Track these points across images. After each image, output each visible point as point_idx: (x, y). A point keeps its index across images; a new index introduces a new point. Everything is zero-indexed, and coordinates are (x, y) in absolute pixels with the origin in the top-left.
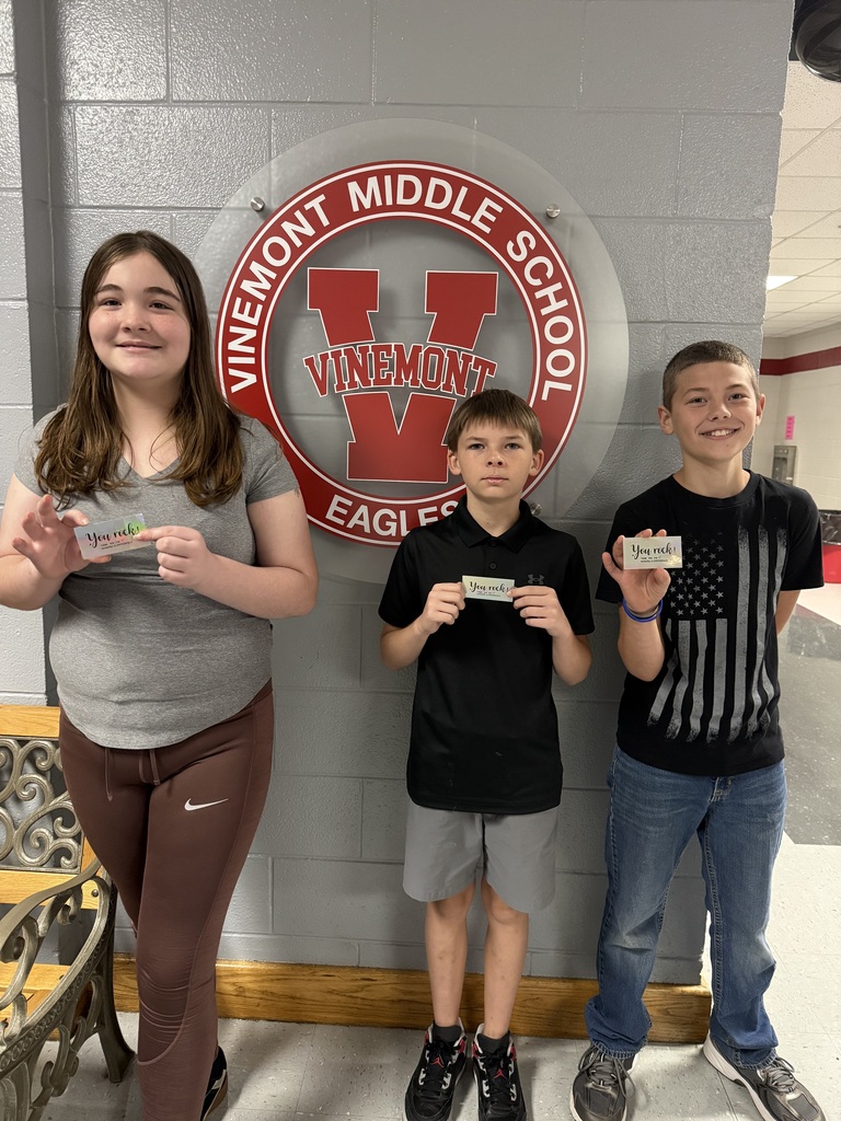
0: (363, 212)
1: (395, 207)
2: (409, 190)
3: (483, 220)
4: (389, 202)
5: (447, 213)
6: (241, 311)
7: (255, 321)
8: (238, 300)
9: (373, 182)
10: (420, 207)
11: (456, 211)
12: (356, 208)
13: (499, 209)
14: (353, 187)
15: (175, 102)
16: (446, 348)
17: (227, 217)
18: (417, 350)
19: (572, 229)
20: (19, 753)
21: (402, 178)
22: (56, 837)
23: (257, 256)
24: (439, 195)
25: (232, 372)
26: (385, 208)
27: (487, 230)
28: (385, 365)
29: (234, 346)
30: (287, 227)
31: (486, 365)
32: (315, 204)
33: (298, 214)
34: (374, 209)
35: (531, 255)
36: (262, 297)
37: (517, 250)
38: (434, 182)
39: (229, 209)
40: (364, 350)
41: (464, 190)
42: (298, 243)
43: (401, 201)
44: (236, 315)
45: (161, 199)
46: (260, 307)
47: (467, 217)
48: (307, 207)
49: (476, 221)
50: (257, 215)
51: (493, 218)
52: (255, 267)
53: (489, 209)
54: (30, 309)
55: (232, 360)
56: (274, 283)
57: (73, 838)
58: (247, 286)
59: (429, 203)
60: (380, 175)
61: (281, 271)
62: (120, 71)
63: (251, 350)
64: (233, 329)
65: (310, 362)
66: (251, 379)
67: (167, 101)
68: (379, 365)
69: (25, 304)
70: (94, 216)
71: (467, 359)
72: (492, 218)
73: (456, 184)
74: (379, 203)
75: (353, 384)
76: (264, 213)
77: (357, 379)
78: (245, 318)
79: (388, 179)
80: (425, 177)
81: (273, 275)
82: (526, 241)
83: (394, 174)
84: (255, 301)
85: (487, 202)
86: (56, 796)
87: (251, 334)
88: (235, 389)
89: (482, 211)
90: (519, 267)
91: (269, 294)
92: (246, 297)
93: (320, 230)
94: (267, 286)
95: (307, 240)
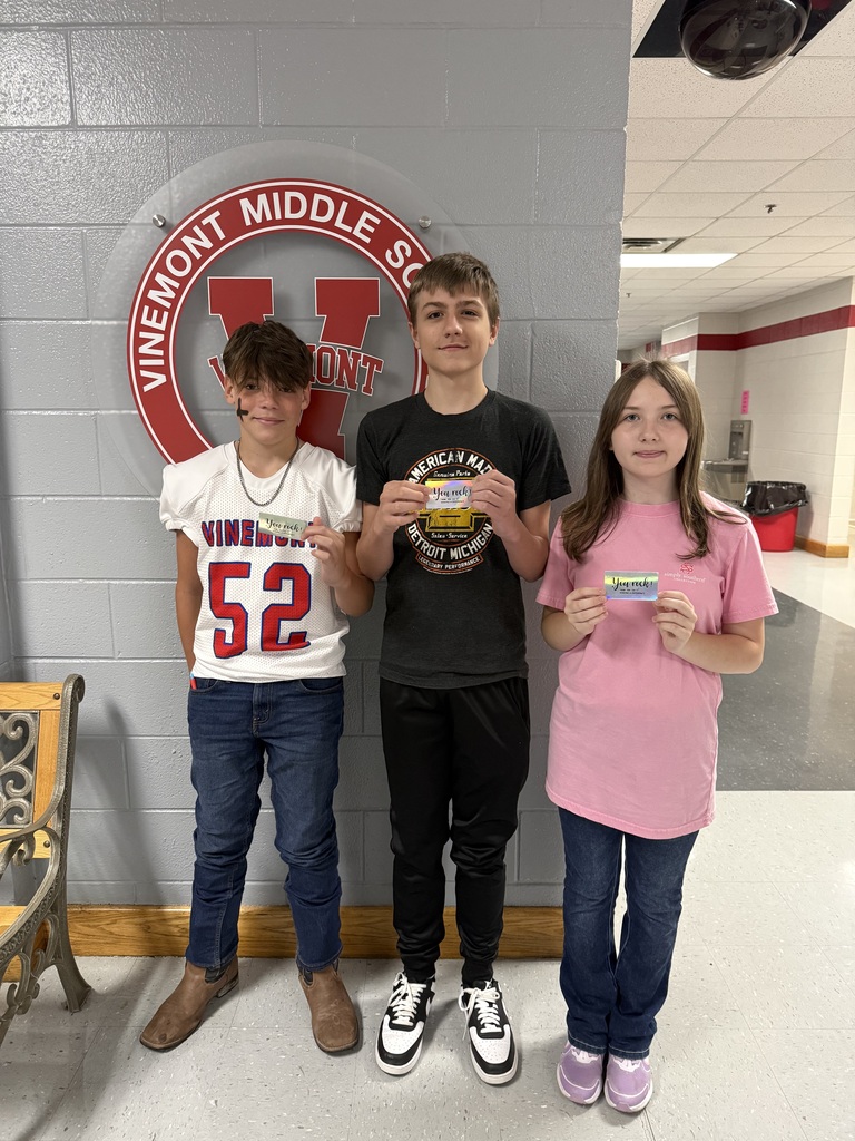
0: (255, 226)
1: (284, 221)
2: (296, 205)
3: (363, 231)
4: (278, 216)
5: (330, 225)
6: (149, 318)
7: (162, 327)
8: (146, 309)
9: (262, 199)
10: (306, 220)
11: (339, 224)
12: (248, 223)
13: (377, 221)
14: (245, 204)
15: (81, 126)
16: (337, 347)
17: (134, 231)
19: (445, 238)
21: (288, 195)
22: (8, 798)
23: (161, 268)
24: (323, 209)
25: (144, 373)
26: (274, 222)
27: (367, 240)
29: (144, 349)
30: (187, 240)
31: (374, 362)
32: (212, 219)
33: (196, 229)
34: (265, 223)
35: (408, 261)
36: (168, 305)
37: (395, 258)
38: (317, 197)
39: (134, 224)
41: (345, 205)
42: (198, 255)
43: (288, 215)
44: (144, 321)
45: (72, 217)
46: (166, 314)
47: (348, 229)
48: (204, 222)
49: (357, 232)
50: (160, 230)
51: (372, 230)
52: (160, 278)
53: (368, 221)
55: (143, 362)
56: (178, 292)
57: (25, 797)
58: (153, 295)
59: (314, 217)
60: (269, 192)
61: (183, 281)
62: (27, 99)
63: (160, 353)
64: (143, 335)
65: (214, 362)
66: (161, 379)
67: (74, 126)
70: (10, 233)
71: (356, 357)
73: (338, 199)
74: (269, 217)
76: (167, 227)
78: (153, 324)
79: (276, 196)
80: (309, 193)
81: (177, 285)
82: (403, 249)
83: (282, 190)
84: (161, 309)
85: (366, 215)
86: (7, 762)
87: (159, 338)
88: (147, 388)
89: (361, 223)
90: (398, 273)
91: (174, 302)
92: (153, 305)
93: (217, 243)
94: (172, 295)
95: (205, 253)
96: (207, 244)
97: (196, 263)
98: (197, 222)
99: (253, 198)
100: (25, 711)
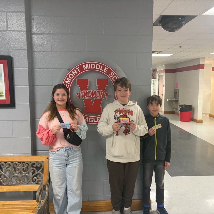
0: (86, 70)
1: (91, 69)
2: (93, 66)
3: (105, 71)
4: (90, 68)
5: (99, 70)
9: (87, 65)
10: (95, 69)
11: (101, 69)
12: (84, 69)
13: (108, 69)
14: (84, 66)
16: (100, 91)
17: (62, 70)
18: (95, 91)
19: (120, 71)
21: (92, 64)
22: (38, 178)
23: (68, 77)
24: (98, 67)
27: (106, 72)
28: (90, 94)
30: (73, 72)
31: (107, 93)
32: (78, 68)
33: (75, 70)
34: (87, 69)
35: (113, 76)
37: (111, 75)
38: (97, 65)
40: (86, 92)
41: (102, 66)
42: (75, 75)
43: (92, 68)
45: (50, 67)
46: (68, 85)
47: (103, 70)
48: (76, 69)
49: (104, 71)
50: (68, 70)
53: (106, 69)
56: (71, 81)
57: (41, 178)
58: (66, 82)
59: (96, 68)
60: (88, 64)
65: (77, 94)
67: (51, 51)
68: (89, 94)
69: (28, 86)
71: (104, 93)
72: (107, 70)
73: (101, 65)
75: (85, 97)
77: (85, 96)
79: (89, 64)
80: (96, 64)
81: (71, 80)
82: (112, 74)
83: (91, 64)
84: (68, 84)
85: (106, 68)
89: (105, 69)
90: (112, 78)
91: (70, 83)
92: (66, 84)
93: (78, 73)
94: (70, 82)
95: (76, 74)
96: (77, 73)
97: (74, 76)
98: (75, 69)
99: (85, 65)
100: (41, 161)
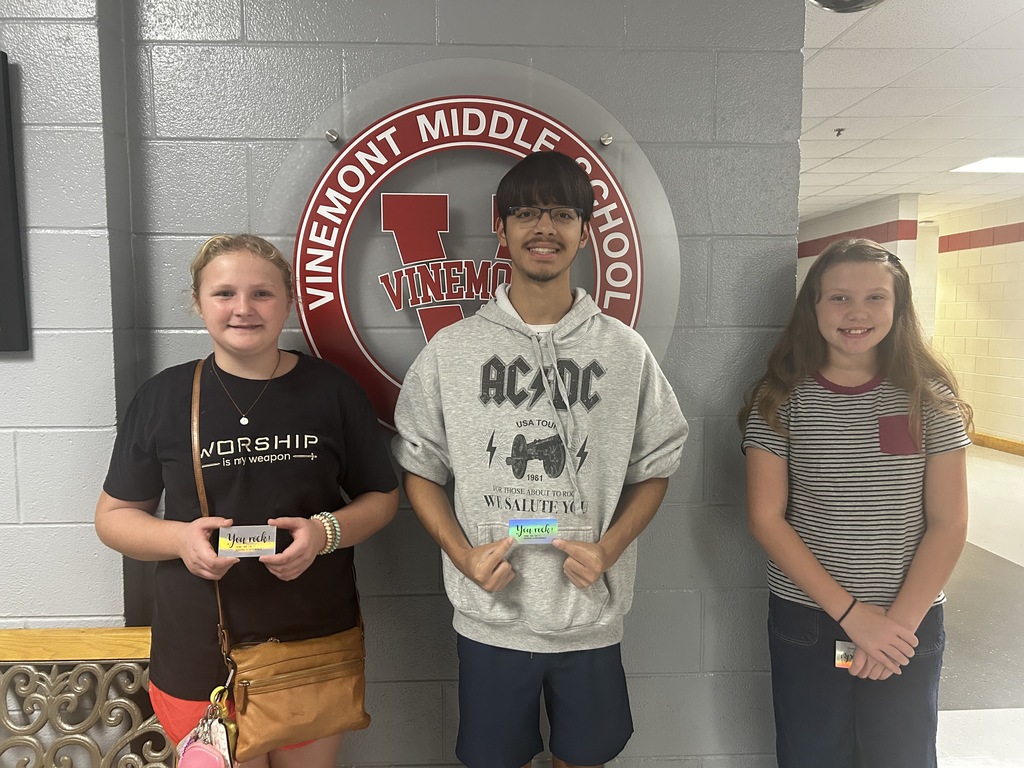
0: (432, 142)
1: (462, 138)
2: (474, 122)
3: (543, 148)
4: (456, 133)
5: (509, 142)
6: (318, 234)
7: (332, 243)
8: (315, 225)
9: (440, 115)
10: (484, 137)
11: (518, 141)
12: (425, 139)
13: (558, 139)
14: (422, 120)
15: (250, 42)
17: (302, 147)
18: (486, 266)
19: (623, 154)
20: (104, 678)
21: (467, 112)
22: (145, 763)
23: (333, 183)
24: (502, 126)
25: (310, 291)
26: (452, 139)
28: (456, 280)
29: (311, 266)
30: (361, 156)
32: (387, 135)
33: (371, 145)
34: (442, 139)
36: (338, 221)
38: (497, 115)
39: (305, 139)
40: (436, 267)
41: (524, 122)
42: (372, 171)
43: (467, 132)
44: (313, 238)
46: (336, 231)
47: (528, 146)
48: (379, 138)
49: (536, 149)
52: (331, 194)
53: (548, 138)
54: (111, 237)
55: (309, 280)
56: (350, 208)
57: (164, 761)
58: (323, 211)
59: (493, 134)
60: (447, 109)
61: (356, 197)
62: (196, 14)
63: (328, 270)
64: (310, 251)
65: (385, 279)
66: (329, 297)
67: (241, 41)
68: (451, 281)
69: (106, 232)
70: (171, 147)
72: (552, 147)
73: (518, 117)
74: (446, 134)
75: (426, 298)
76: (339, 145)
77: (430, 293)
78: (322, 240)
79: (454, 112)
80: (488, 111)
81: (348, 201)
83: (460, 108)
84: (331, 225)
85: (546, 132)
86: (145, 719)
87: (328, 255)
88: (312, 307)
89: (541, 140)
91: (345, 218)
92: (323, 221)
93: (392, 159)
94: (342, 210)
95: (380, 169)
96: (382, 160)
97: (370, 179)
98: (372, 137)
99: (430, 114)
